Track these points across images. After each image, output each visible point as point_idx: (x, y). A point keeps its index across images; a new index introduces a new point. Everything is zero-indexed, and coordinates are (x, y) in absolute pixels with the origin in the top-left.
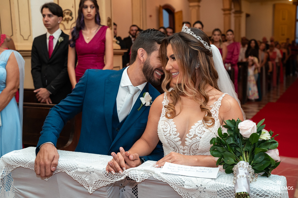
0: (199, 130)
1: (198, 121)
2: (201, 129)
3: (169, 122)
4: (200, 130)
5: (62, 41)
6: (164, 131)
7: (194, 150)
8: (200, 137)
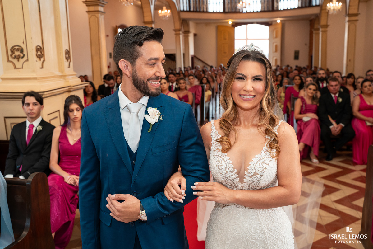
0: (260, 167)
6: (219, 169)
7: (254, 187)
8: (262, 176)
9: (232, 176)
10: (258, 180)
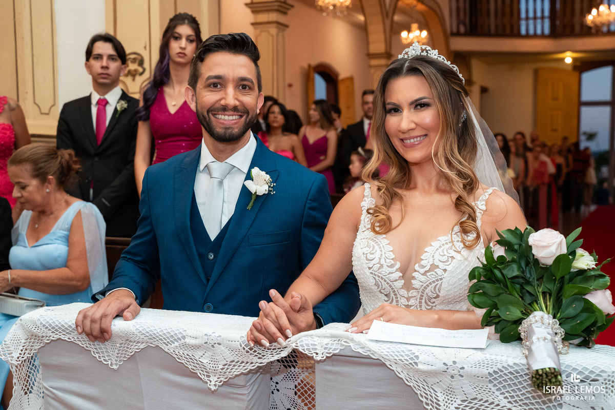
0: (442, 256)
1: (439, 238)
2: (446, 253)
3: (377, 241)
4: (445, 255)
5: (125, 109)
6: (367, 259)
7: (430, 298)
10: (438, 280)
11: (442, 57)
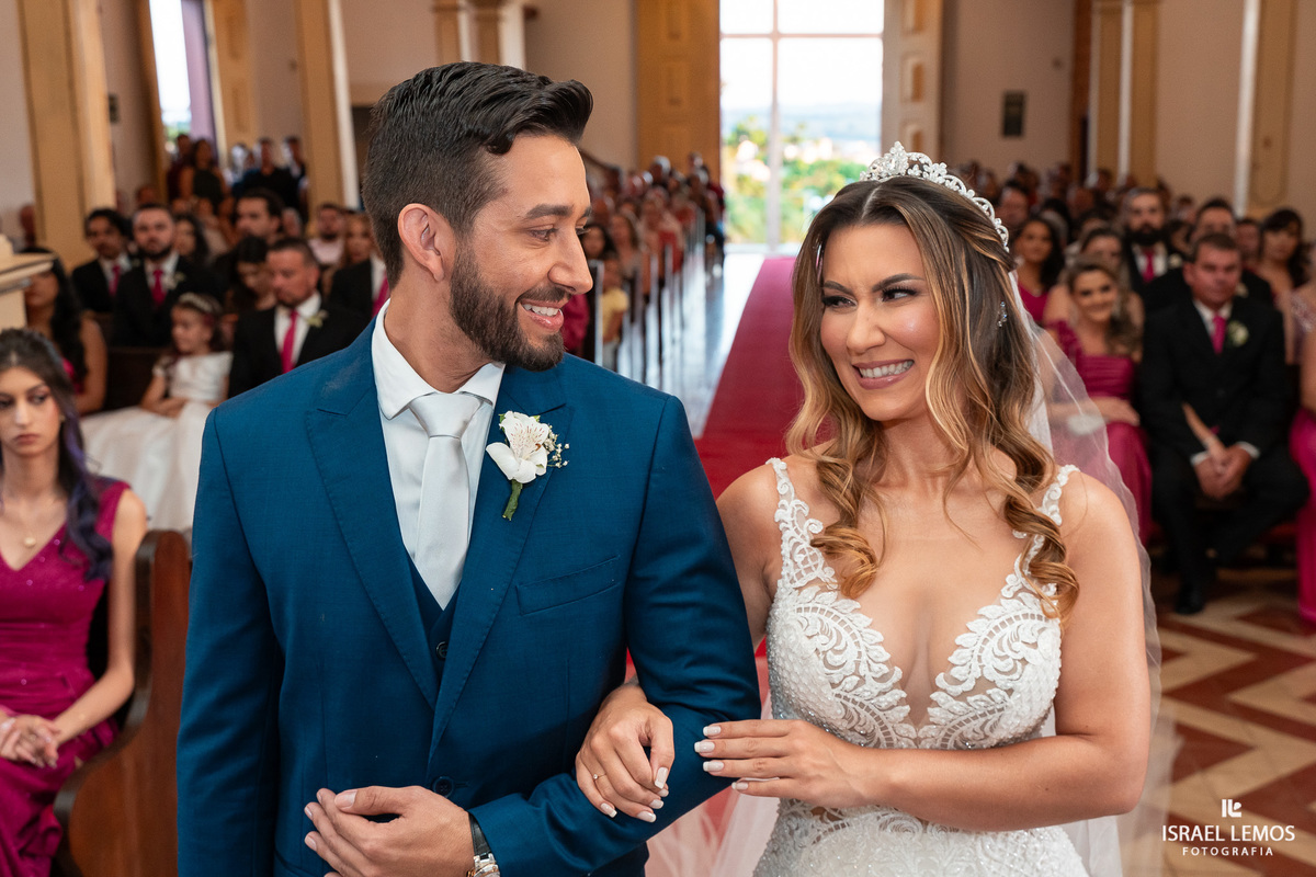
0: (1003, 658)
2: (1008, 651)
3: (842, 617)
4: (1007, 657)
6: (827, 665)
8: (1010, 692)
9: (882, 698)
10: (992, 712)
11: (956, 179)
